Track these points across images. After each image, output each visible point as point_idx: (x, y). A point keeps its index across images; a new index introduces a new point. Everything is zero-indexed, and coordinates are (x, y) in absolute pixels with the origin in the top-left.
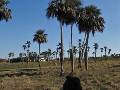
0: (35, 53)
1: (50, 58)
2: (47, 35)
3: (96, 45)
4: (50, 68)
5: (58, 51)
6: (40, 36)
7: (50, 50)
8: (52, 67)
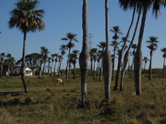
0: (9, 55)
1: (45, 67)
2: (41, 11)
3: (153, 39)
4: (49, 90)
5: (63, 53)
6: (25, 13)
7: (44, 50)
8: (52, 88)
